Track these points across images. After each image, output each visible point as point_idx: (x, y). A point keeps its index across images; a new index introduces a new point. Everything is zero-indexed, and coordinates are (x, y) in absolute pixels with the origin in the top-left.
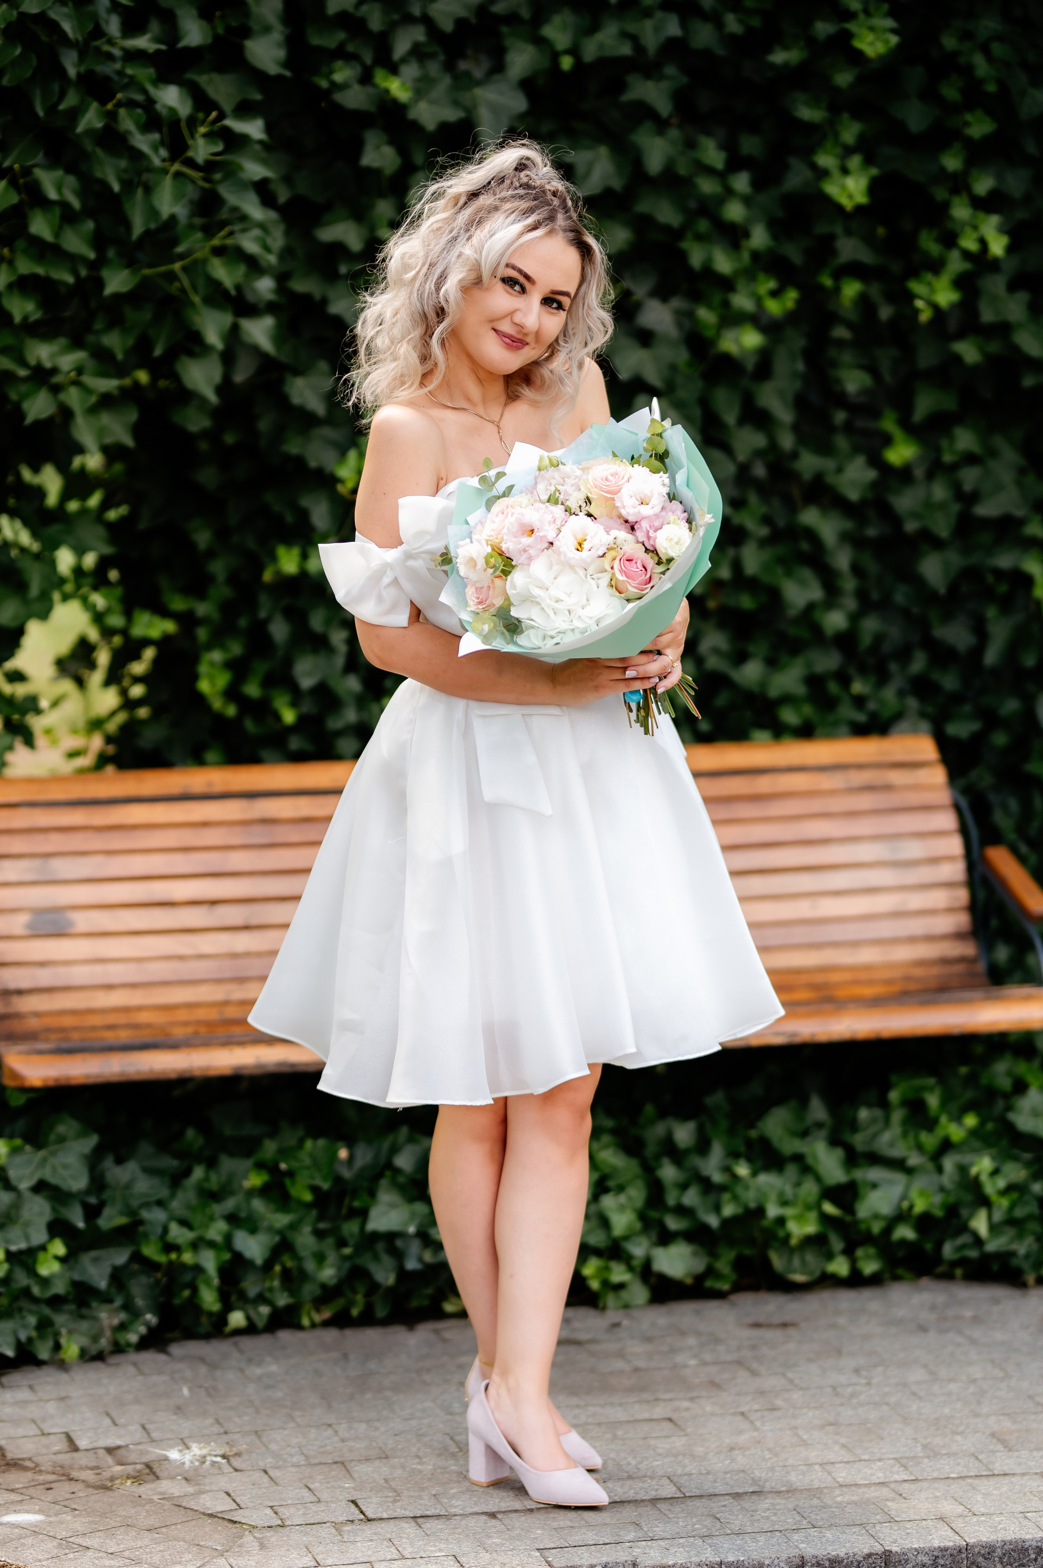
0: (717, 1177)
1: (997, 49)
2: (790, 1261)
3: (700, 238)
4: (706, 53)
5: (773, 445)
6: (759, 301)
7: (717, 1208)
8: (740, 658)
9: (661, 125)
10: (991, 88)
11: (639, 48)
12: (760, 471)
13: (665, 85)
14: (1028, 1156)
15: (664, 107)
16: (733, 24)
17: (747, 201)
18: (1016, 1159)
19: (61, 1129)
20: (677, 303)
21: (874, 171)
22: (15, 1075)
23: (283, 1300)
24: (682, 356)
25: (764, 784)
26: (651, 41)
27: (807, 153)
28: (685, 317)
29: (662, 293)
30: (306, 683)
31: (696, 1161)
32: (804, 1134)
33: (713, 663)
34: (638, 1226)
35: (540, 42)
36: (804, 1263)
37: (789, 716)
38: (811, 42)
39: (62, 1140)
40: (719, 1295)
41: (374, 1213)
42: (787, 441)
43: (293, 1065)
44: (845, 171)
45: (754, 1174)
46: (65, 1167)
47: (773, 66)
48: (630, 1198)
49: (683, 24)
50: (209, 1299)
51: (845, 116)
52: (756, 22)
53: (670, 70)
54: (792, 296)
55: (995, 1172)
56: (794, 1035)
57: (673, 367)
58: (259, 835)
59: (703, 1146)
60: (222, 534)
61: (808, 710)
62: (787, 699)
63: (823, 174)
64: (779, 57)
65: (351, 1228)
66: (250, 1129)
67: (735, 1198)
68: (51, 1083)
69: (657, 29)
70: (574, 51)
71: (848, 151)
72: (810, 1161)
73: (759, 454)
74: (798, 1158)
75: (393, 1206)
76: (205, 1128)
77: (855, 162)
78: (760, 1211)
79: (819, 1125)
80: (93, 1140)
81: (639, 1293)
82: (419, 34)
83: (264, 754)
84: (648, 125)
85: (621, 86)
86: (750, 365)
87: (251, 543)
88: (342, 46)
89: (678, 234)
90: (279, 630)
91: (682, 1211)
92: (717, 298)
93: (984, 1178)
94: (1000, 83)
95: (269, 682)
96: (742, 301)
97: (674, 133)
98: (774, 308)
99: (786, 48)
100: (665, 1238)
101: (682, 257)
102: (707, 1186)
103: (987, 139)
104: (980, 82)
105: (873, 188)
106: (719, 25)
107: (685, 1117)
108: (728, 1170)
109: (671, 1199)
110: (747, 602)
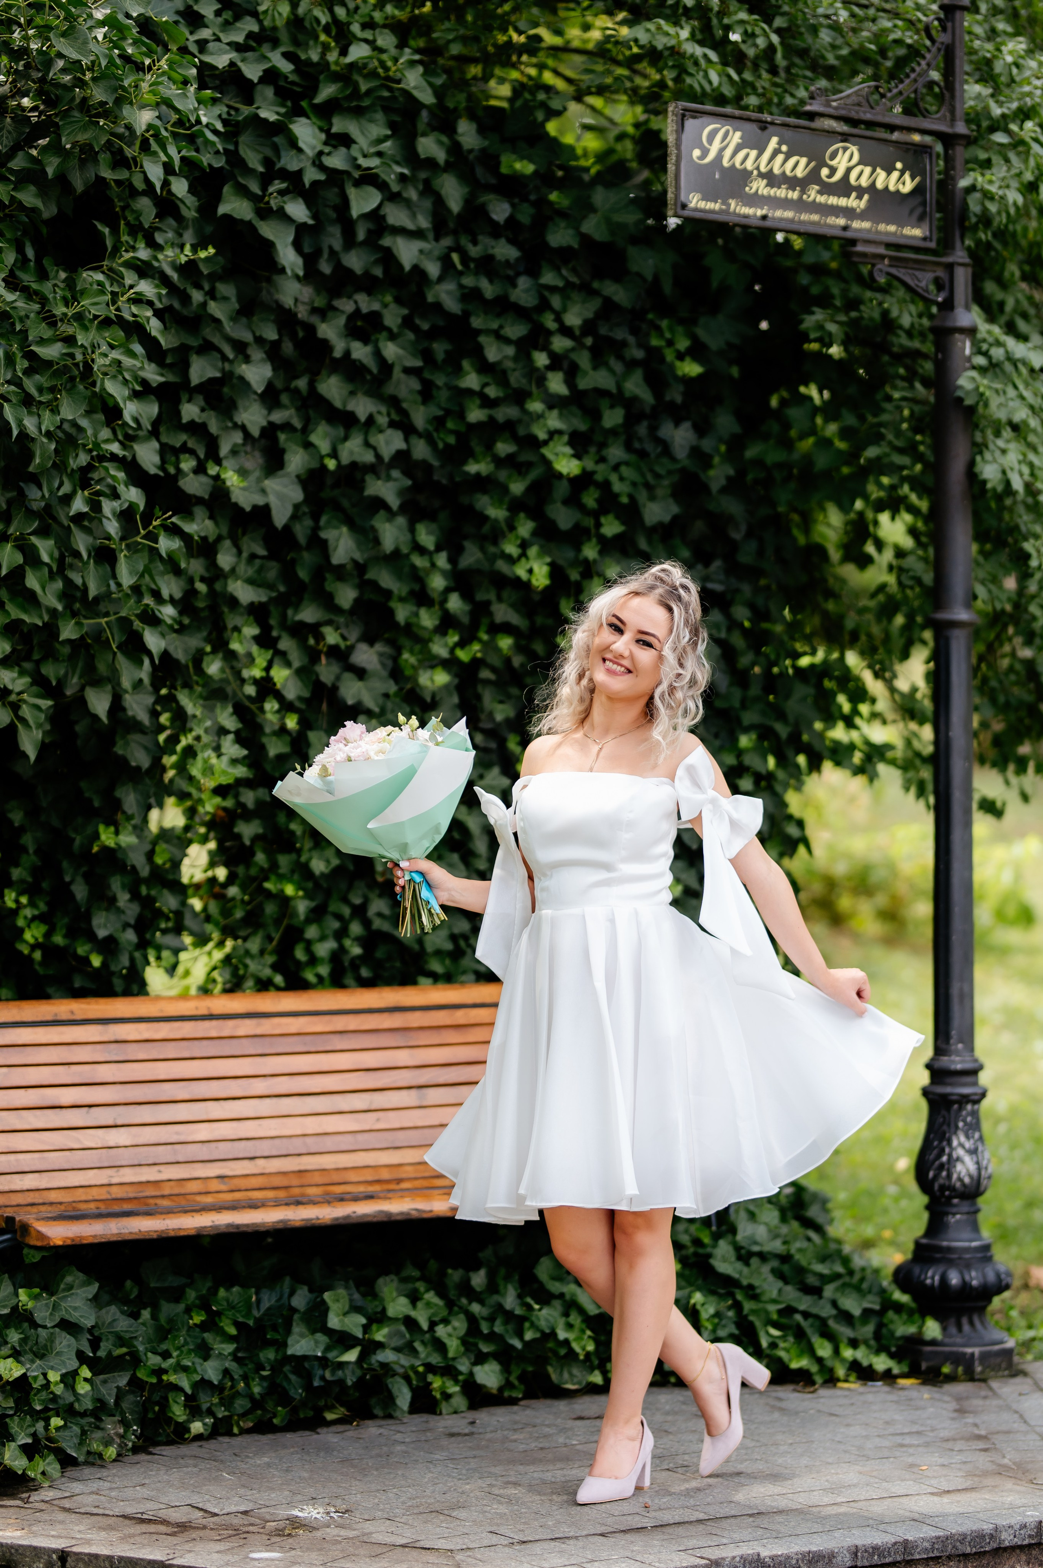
0: (517, 1310)
1: (625, 470)
2: (561, 1374)
3: (407, 602)
4: (422, 462)
6: (450, 648)
7: (520, 1335)
9: (391, 515)
10: (625, 500)
11: (378, 456)
13: (390, 485)
15: (394, 502)
17: (445, 573)
19: (69, 1279)
20: (382, 648)
22: (41, 1236)
23: (221, 1413)
24: (391, 688)
25: (460, 1017)
26: (387, 453)
27: (497, 542)
28: (388, 658)
29: (370, 639)
30: (102, 933)
31: (495, 1298)
34: (462, 1349)
35: (308, 445)
36: (571, 1375)
38: (495, 458)
39: (70, 1288)
40: (513, 1402)
41: (290, 1341)
43: (238, 1226)
45: (541, 1307)
46: (75, 1309)
47: (467, 474)
48: (455, 1329)
49: (406, 440)
50: (178, 1412)
51: (522, 515)
52: (452, 440)
53: (398, 474)
54: (475, 648)
55: (706, 1303)
57: (386, 696)
58: (114, 1052)
59: (493, 1287)
60: (33, 813)
64: (473, 468)
65: (269, 1355)
66: (173, 1281)
67: (533, 1326)
68: (69, 1242)
69: (387, 443)
70: (334, 454)
71: (526, 543)
72: (571, 1298)
74: (561, 1296)
75: (302, 1336)
76: (139, 1281)
78: (553, 1334)
80: (94, 1288)
81: (460, 1402)
82: (237, 438)
83: (50, 991)
84: (382, 513)
85: (361, 484)
87: (55, 822)
88: (185, 444)
89: (389, 595)
90: (80, 891)
91: (492, 1337)
92: (418, 645)
94: (631, 497)
95: (72, 933)
96: (439, 649)
97: (401, 521)
98: (461, 655)
99: (477, 461)
100: (480, 1359)
101: (390, 614)
102: (509, 1316)
103: (618, 537)
104: (617, 496)
107: (475, 1267)
109: (485, 1328)
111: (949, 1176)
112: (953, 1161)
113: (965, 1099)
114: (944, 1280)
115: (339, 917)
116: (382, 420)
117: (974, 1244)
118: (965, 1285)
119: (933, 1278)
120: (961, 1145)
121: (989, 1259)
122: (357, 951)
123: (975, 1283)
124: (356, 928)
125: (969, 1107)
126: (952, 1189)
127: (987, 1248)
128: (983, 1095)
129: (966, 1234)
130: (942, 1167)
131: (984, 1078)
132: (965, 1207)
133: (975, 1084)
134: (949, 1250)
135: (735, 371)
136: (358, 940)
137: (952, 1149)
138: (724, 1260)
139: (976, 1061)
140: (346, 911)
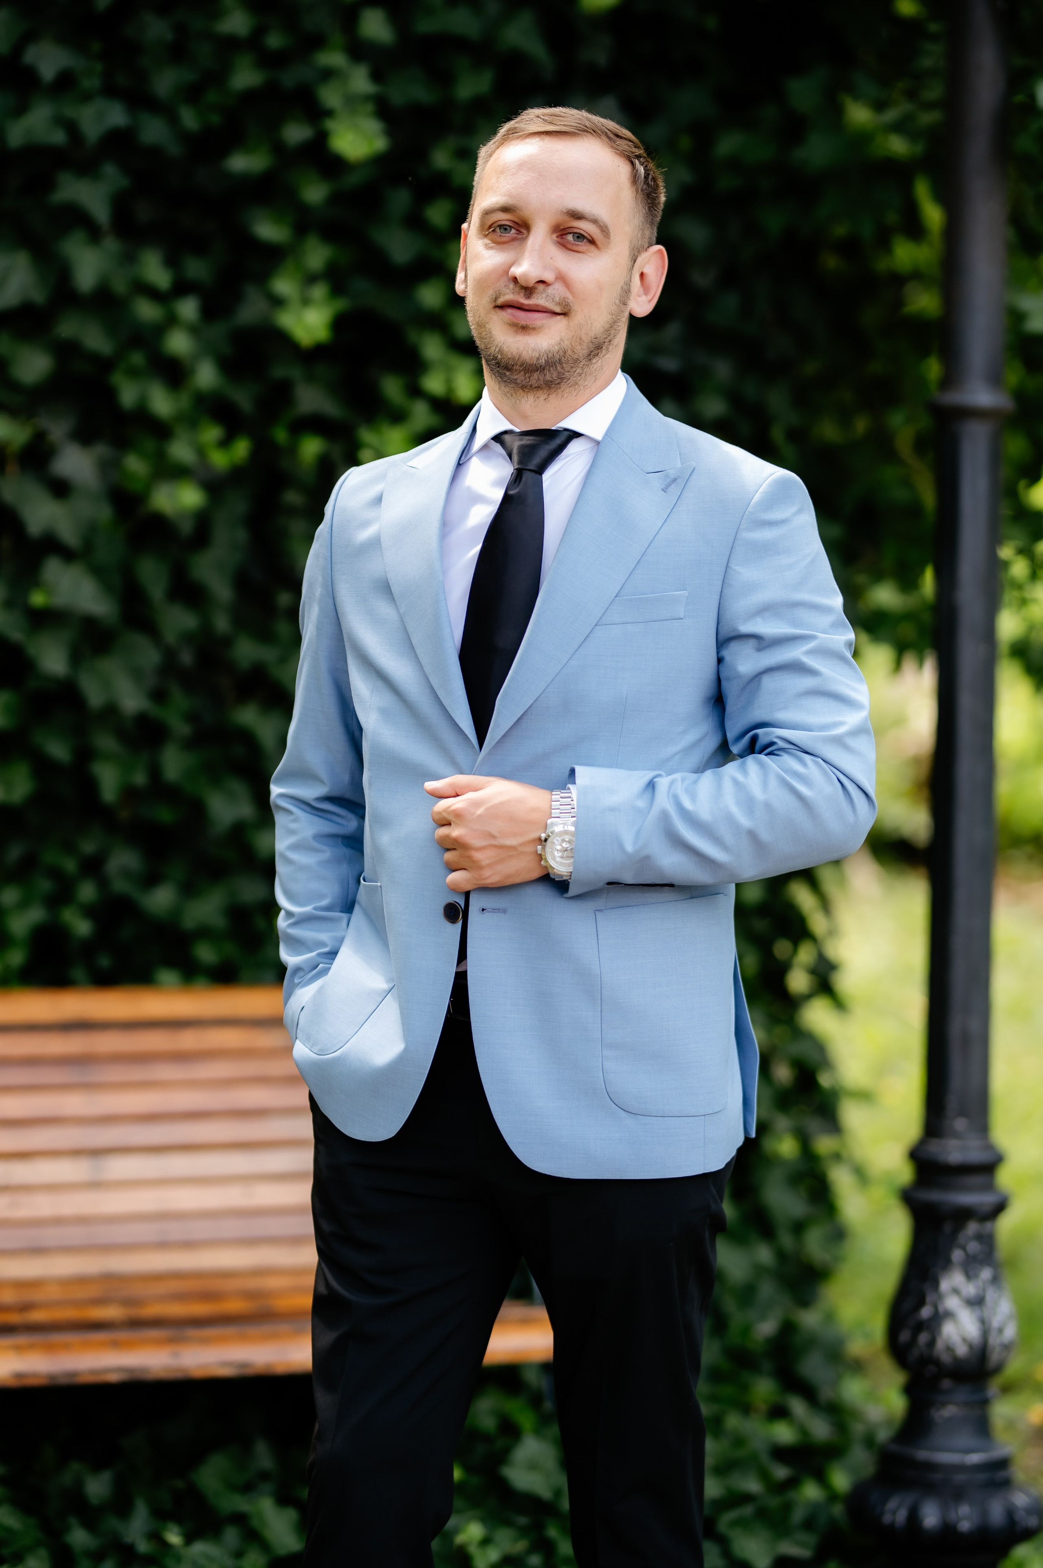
0: (143, 1547)
3: (134, 373)
4: (155, 153)
5: (206, 629)
6: (201, 452)
8: (151, 880)
9: (94, 233)
11: (77, 137)
12: (187, 658)
13: (98, 186)
14: (523, 1520)
15: (100, 211)
16: (189, 119)
17: (193, 330)
18: (508, 1523)
20: (101, 450)
21: (341, 304)
24: (104, 513)
26: (93, 132)
27: (263, 278)
28: (107, 467)
29: (85, 437)
31: (112, 1523)
32: (247, 1488)
33: (120, 886)
37: (206, 953)
38: (279, 148)
42: (222, 623)
44: (306, 302)
45: (189, 1539)
47: (231, 174)
49: (131, 114)
51: (313, 238)
52: (215, 119)
53: (110, 170)
54: (242, 449)
55: (486, 1542)
56: (244, 1365)
57: (93, 525)
61: (231, 949)
62: (204, 933)
63: (278, 302)
71: (311, 279)
72: (255, 1523)
73: (188, 638)
74: (240, 1519)
77: (319, 291)
79: (264, 1476)
84: (79, 230)
85: (48, 184)
86: (186, 528)
89: (105, 365)
92: (149, 445)
93: (473, 1550)
96: (181, 452)
97: (111, 244)
98: (220, 460)
99: (248, 152)
101: (110, 395)
102: (129, 1556)
105: (339, 324)
106: (173, 118)
107: (97, 1466)
108: (156, 1537)
110: (165, 815)
111: (932, 1343)
112: (939, 1317)
113: (965, 1215)
114: (914, 1517)
115: (56, 874)
116: (91, 83)
117: (975, 1458)
118: (948, 1530)
119: (894, 1513)
120: (956, 1291)
121: (1006, 1484)
122: (82, 927)
123: (965, 1526)
124: (87, 892)
125: (972, 1227)
126: (937, 1362)
127: (1003, 1464)
128: (1000, 1207)
129: (964, 1439)
130: (921, 1326)
131: (1005, 1177)
132: (962, 1394)
133: (990, 1186)
134: (930, 1467)
135: (711, 23)
136: (89, 912)
137: (940, 1297)
138: (533, 1466)
139: (990, 1147)
140: (70, 865)
